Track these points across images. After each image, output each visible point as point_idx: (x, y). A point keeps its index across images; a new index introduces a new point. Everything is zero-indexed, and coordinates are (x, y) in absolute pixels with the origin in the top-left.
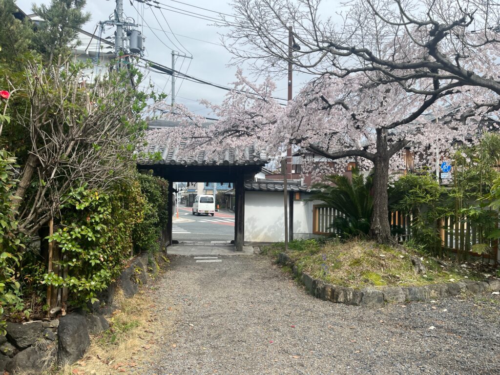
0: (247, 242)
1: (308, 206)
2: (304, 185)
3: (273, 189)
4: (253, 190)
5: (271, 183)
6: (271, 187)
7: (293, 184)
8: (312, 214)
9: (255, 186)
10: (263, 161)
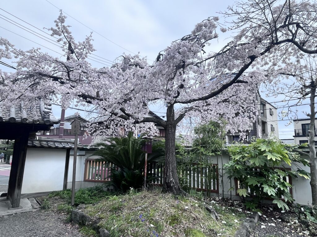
0: (23, 195)
1: (81, 160)
2: (79, 144)
3: (54, 146)
4: (34, 147)
5: (51, 141)
6: (51, 144)
7: (70, 142)
8: (84, 166)
9: (37, 143)
10: (53, 122)
